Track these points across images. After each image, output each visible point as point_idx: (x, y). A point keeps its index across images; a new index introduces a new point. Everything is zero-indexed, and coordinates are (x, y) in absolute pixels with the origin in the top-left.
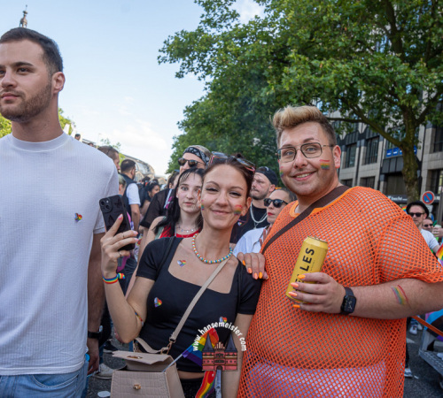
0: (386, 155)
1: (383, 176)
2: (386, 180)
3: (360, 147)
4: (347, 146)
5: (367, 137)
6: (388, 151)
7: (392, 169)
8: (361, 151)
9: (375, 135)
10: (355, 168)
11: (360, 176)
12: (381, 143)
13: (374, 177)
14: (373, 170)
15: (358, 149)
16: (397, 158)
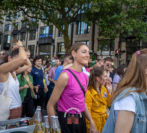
0: (40, 37)
1: (38, 45)
2: (39, 46)
3: (27, 34)
4: (21, 33)
5: (30, 30)
6: (40, 35)
7: (43, 42)
8: (28, 35)
9: (34, 29)
10: (26, 42)
11: (28, 45)
12: (37, 32)
13: (34, 45)
14: (34, 42)
15: (26, 34)
16: (45, 38)
